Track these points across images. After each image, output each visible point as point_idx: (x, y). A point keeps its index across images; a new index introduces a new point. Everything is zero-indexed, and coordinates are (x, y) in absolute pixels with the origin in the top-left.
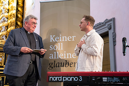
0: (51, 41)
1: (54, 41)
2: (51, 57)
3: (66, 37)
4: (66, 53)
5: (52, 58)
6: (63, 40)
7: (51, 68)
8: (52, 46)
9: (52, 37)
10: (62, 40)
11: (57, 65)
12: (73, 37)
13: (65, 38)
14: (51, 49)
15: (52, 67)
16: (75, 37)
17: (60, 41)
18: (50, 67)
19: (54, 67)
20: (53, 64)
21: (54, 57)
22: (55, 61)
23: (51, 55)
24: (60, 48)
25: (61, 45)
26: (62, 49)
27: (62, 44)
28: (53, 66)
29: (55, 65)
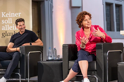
0: (3, 17)
1: (5, 17)
2: (3, 29)
3: (14, 14)
5: (4, 29)
6: (12, 16)
7: (3, 37)
9: (3, 13)
10: (11, 16)
11: (8, 35)
12: (19, 13)
13: (13, 14)
14: (3, 23)
15: (4, 36)
16: (21, 13)
17: (10, 16)
19: (6, 36)
20: (5, 34)
22: (6, 32)
23: (3, 27)
24: (10, 22)
25: (10, 19)
26: (11, 23)
27: (11, 19)
29: (7, 35)
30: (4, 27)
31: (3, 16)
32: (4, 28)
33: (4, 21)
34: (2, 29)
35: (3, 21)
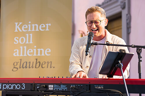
0: (16, 31)
1: (20, 31)
2: (16, 54)
3: (37, 25)
4: (37, 48)
5: (18, 55)
6: (33, 30)
7: (15, 69)
8: (18, 38)
9: (18, 24)
10: (31, 29)
11: (24, 66)
12: (47, 25)
13: (35, 27)
14: (16, 42)
15: (17, 68)
16: (50, 25)
17: (30, 30)
18: (14, 67)
19: (20, 68)
20: (19, 64)
21: (20, 54)
22: (21, 60)
23: (16, 51)
24: (29, 41)
25: (29, 36)
26: (31, 42)
27: (31, 35)
28: (18, 66)
29: (21, 66)
30: (18, 51)
31: (18, 29)
32: (18, 53)
33: (18, 40)
34: (14, 55)
35: (16, 39)
